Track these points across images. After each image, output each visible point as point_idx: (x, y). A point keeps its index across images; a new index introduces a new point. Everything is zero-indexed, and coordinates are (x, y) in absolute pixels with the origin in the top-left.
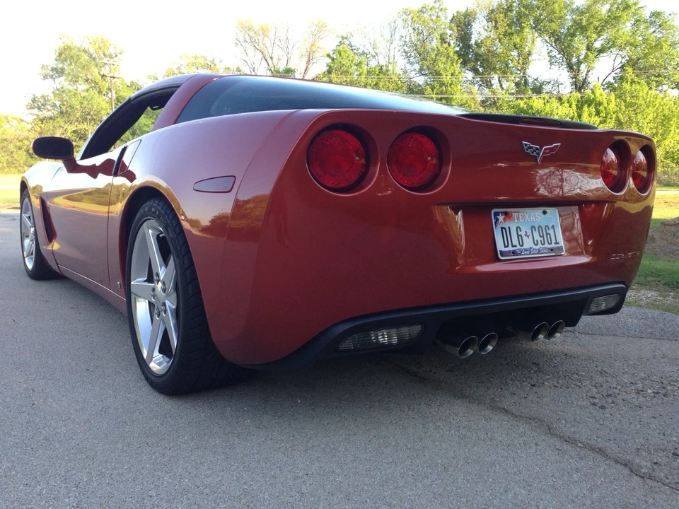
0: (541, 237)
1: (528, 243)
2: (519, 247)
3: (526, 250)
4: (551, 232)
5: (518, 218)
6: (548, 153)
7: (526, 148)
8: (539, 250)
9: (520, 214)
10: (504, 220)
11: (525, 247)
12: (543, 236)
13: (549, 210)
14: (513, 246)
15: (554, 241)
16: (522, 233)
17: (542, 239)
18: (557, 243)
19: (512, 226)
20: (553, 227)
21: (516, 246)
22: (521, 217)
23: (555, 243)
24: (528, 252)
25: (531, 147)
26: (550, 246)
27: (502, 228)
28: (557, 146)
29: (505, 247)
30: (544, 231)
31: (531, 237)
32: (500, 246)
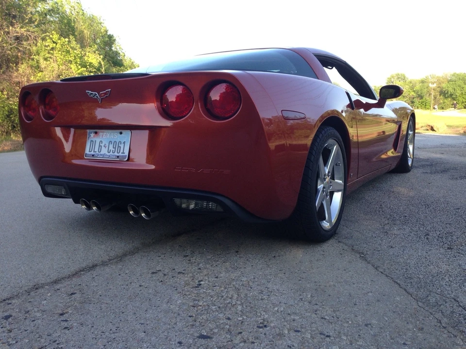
0: (113, 148)
1: (104, 151)
2: (97, 152)
3: (101, 155)
4: (122, 146)
5: (102, 136)
6: (104, 96)
7: (89, 94)
8: (109, 156)
9: (104, 133)
10: (94, 136)
11: (101, 153)
12: (115, 148)
13: (124, 132)
14: (94, 152)
15: (122, 151)
16: (102, 145)
17: (114, 149)
18: (123, 153)
19: (98, 140)
20: (124, 143)
21: (96, 152)
22: (104, 135)
23: (122, 153)
24: (102, 156)
25: (92, 94)
26: (118, 155)
27: (91, 141)
28: (108, 91)
29: (90, 151)
30: (117, 145)
31: (107, 148)
32: (87, 151)
